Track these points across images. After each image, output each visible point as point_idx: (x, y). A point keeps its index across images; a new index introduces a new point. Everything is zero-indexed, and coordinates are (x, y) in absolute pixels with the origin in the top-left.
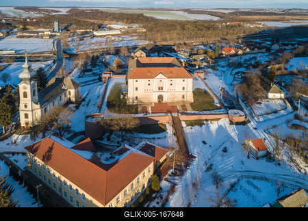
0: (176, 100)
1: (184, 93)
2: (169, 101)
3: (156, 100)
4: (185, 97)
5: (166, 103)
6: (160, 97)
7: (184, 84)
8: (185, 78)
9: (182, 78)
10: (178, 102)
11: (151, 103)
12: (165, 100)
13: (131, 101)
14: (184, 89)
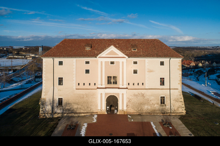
0: (146, 108)
1: (164, 93)
2: (132, 110)
3: (101, 107)
4: (167, 101)
5: (125, 116)
6: (112, 102)
7: (163, 72)
8: (165, 56)
9: (158, 56)
10: (152, 114)
11: (92, 115)
12: (123, 107)
13: (49, 108)
14: (162, 82)
